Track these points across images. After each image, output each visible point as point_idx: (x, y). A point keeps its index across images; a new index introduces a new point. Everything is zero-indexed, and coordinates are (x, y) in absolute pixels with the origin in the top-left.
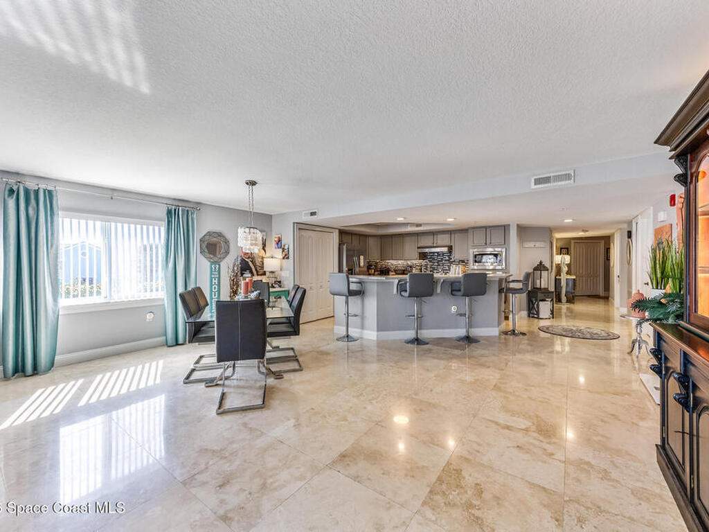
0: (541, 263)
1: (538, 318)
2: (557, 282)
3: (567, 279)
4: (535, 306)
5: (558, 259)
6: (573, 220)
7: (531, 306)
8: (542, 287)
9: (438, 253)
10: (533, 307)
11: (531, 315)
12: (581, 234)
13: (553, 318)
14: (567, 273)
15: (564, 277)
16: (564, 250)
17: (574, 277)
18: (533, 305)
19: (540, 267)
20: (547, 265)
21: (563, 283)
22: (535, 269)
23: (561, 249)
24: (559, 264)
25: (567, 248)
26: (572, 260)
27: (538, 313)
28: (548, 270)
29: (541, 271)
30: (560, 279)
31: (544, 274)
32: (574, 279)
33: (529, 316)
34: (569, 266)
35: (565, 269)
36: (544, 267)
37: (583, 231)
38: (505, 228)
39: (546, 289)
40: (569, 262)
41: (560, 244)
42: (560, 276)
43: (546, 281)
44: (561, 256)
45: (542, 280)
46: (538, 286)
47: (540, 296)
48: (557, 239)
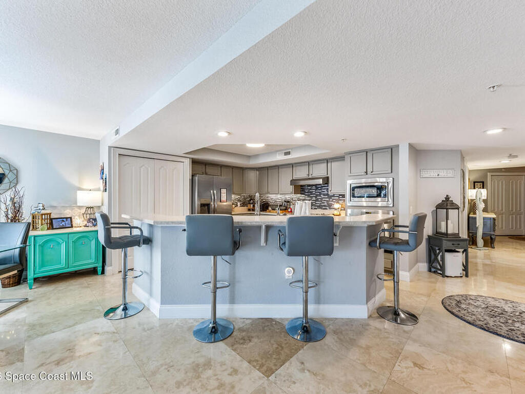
0: (447, 198)
1: (443, 275)
2: (471, 222)
3: (484, 218)
4: (439, 258)
5: (472, 193)
6: (505, 129)
7: (433, 257)
8: (449, 232)
9: (316, 185)
10: (436, 259)
11: (433, 270)
12: (505, 163)
13: (467, 276)
14: (485, 210)
15: (480, 216)
16: (479, 183)
17: (494, 216)
18: (437, 256)
19: (446, 204)
20: (457, 200)
21: (480, 223)
22: (439, 207)
23: (474, 182)
24: (472, 200)
25: (483, 182)
26: (489, 195)
27: (443, 268)
28: (458, 209)
29: (447, 209)
30: (475, 218)
31: (453, 213)
32: (494, 219)
33: (430, 271)
34: (485, 201)
35: (481, 206)
36: (452, 203)
37: (511, 156)
38: (392, 150)
39: (456, 236)
40: (486, 198)
41: (474, 177)
42: (475, 213)
43: (455, 224)
44: (475, 191)
45: (449, 221)
46: (443, 230)
47: (446, 244)
48: (470, 171)
